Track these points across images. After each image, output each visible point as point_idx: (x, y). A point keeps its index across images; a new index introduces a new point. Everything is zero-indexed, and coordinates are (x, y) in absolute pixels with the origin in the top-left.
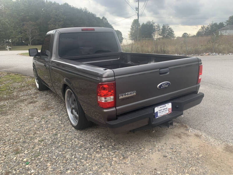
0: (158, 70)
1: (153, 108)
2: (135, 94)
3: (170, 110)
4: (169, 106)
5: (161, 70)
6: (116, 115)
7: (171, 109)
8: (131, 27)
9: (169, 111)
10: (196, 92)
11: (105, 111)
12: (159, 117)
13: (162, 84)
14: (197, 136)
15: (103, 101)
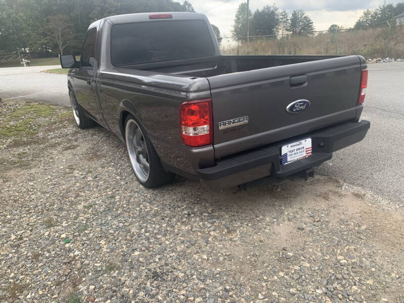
0: (288, 78)
1: (279, 146)
2: (246, 121)
3: (310, 152)
4: (307, 143)
5: (293, 78)
6: (215, 159)
7: (311, 149)
8: (235, 18)
9: (308, 152)
10: (355, 120)
11: (195, 151)
12: (289, 163)
13: (295, 104)
14: (357, 196)
15: (191, 135)
